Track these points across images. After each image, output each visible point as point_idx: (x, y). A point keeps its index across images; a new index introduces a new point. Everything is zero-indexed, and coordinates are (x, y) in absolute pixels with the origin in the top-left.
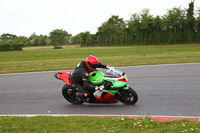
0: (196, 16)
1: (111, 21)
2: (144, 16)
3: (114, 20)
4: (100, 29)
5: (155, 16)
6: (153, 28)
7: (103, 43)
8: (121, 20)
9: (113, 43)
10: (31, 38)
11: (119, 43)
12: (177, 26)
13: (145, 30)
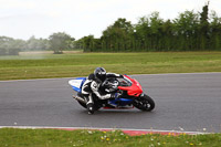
0: (210, 21)
1: (117, 24)
2: (154, 20)
3: (121, 23)
4: (105, 32)
5: (165, 20)
6: (164, 34)
7: (108, 49)
8: (128, 24)
9: (119, 49)
10: (29, 41)
11: (126, 49)
12: (189, 32)
13: (154, 35)
